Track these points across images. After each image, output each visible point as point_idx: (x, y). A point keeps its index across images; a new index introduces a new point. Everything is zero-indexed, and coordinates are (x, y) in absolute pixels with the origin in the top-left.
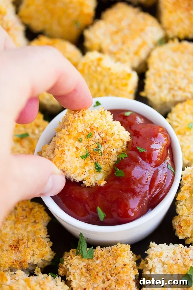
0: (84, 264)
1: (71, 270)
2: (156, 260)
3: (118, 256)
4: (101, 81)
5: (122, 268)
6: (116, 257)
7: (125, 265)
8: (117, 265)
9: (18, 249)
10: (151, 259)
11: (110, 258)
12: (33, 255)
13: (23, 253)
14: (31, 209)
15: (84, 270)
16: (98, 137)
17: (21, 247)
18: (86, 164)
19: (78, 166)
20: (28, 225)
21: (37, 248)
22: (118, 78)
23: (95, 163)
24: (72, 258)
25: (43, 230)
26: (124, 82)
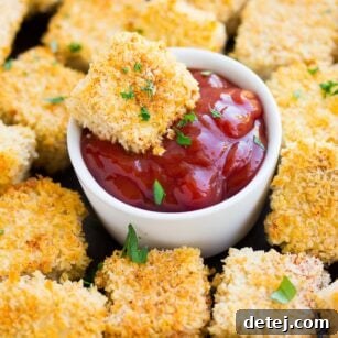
0: (132, 269)
1: (113, 276)
2: (236, 268)
3: (182, 261)
4: (173, 32)
5: (187, 277)
6: (179, 263)
7: (191, 273)
8: (180, 272)
9: (38, 248)
10: (229, 267)
11: (171, 264)
12: (59, 256)
13: (45, 252)
14: (61, 196)
15: (132, 277)
16: (150, 74)
17: (43, 245)
18: (127, 106)
19: (116, 106)
20: (54, 215)
21: (65, 246)
22: (197, 28)
23: (142, 109)
24: (115, 261)
25: (75, 224)
26: (206, 34)
